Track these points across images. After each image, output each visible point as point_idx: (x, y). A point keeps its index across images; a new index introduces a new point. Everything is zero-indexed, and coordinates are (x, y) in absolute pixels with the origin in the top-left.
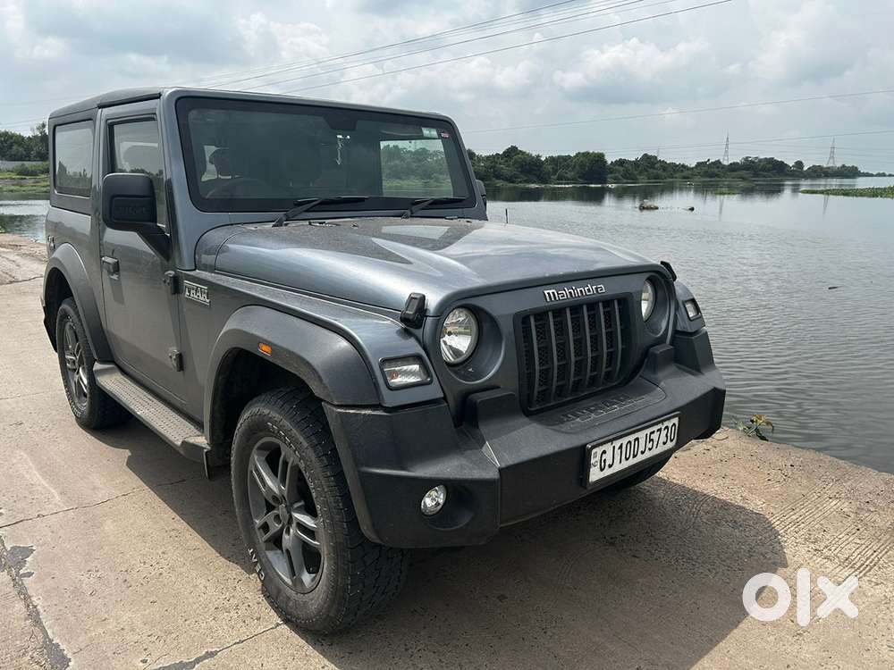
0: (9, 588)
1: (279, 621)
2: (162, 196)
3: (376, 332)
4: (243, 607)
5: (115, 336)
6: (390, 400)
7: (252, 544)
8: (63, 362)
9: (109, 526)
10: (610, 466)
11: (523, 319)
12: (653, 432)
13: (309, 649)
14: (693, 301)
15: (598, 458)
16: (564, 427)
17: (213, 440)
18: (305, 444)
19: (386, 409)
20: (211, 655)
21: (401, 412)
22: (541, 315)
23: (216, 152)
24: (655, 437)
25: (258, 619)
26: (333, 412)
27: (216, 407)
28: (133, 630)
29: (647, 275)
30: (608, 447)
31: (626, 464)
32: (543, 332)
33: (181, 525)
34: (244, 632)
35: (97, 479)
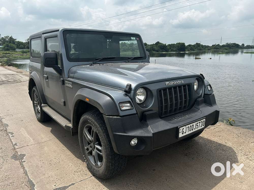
0: (19, 165)
1: (92, 175)
2: (59, 58)
3: (117, 95)
4: (82, 171)
5: (47, 96)
6: (122, 114)
7: (84, 154)
8: (34, 103)
9: (46, 149)
10: (185, 133)
11: (159, 91)
12: (198, 123)
13: (100, 183)
14: (210, 85)
15: (181, 131)
16: (172, 122)
17: (73, 125)
18: (98, 126)
19: (121, 116)
20: (73, 184)
21: (125, 117)
22: (165, 89)
23: (74, 45)
24: (198, 124)
25: (86, 175)
26: (106, 117)
27: (74, 116)
28: (52, 177)
29: (196, 78)
30: (184, 127)
31: (190, 132)
32: (165, 94)
33: (65, 148)
34: (82, 178)
35: (43, 136)
